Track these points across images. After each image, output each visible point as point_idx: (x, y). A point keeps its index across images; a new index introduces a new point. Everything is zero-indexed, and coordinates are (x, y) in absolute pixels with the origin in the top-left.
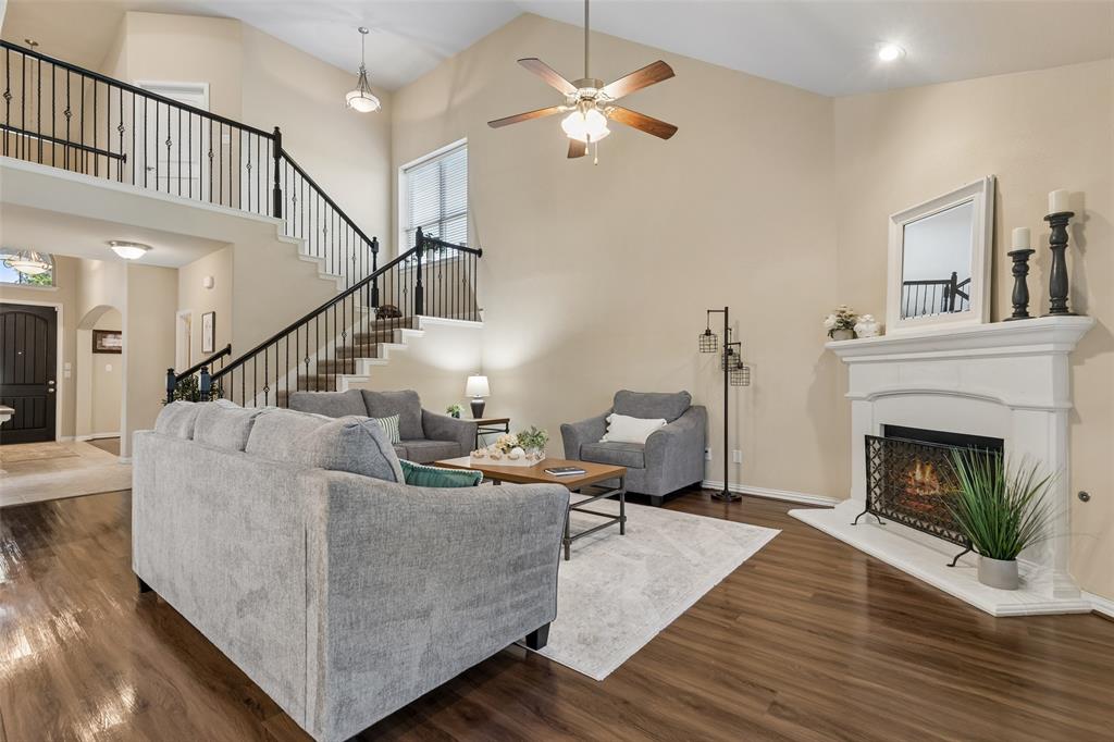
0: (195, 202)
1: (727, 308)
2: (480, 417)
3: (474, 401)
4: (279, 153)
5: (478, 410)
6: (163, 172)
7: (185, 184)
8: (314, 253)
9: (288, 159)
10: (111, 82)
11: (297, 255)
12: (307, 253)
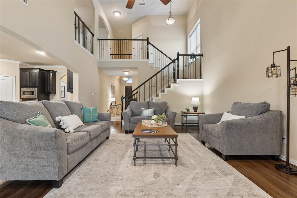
0: (141, 60)
1: (289, 48)
2: (196, 112)
3: (194, 106)
4: (148, 43)
5: (195, 109)
6: (137, 56)
7: (139, 57)
8: (157, 66)
9: (151, 44)
10: (132, 40)
11: (152, 68)
12: (155, 66)
